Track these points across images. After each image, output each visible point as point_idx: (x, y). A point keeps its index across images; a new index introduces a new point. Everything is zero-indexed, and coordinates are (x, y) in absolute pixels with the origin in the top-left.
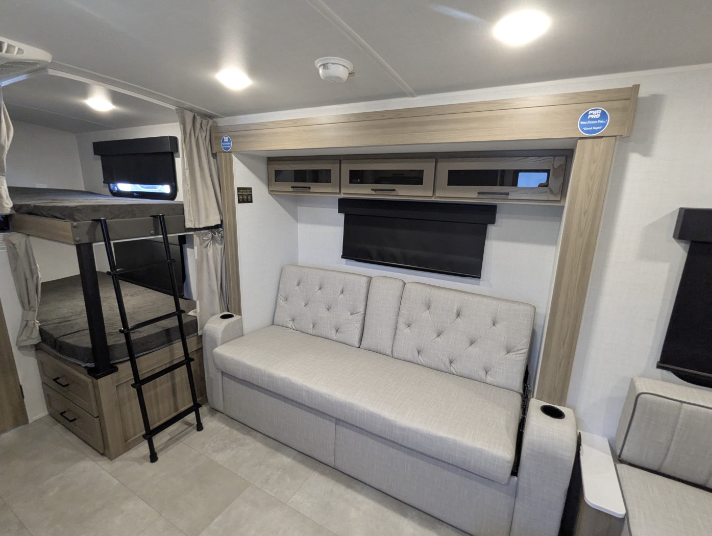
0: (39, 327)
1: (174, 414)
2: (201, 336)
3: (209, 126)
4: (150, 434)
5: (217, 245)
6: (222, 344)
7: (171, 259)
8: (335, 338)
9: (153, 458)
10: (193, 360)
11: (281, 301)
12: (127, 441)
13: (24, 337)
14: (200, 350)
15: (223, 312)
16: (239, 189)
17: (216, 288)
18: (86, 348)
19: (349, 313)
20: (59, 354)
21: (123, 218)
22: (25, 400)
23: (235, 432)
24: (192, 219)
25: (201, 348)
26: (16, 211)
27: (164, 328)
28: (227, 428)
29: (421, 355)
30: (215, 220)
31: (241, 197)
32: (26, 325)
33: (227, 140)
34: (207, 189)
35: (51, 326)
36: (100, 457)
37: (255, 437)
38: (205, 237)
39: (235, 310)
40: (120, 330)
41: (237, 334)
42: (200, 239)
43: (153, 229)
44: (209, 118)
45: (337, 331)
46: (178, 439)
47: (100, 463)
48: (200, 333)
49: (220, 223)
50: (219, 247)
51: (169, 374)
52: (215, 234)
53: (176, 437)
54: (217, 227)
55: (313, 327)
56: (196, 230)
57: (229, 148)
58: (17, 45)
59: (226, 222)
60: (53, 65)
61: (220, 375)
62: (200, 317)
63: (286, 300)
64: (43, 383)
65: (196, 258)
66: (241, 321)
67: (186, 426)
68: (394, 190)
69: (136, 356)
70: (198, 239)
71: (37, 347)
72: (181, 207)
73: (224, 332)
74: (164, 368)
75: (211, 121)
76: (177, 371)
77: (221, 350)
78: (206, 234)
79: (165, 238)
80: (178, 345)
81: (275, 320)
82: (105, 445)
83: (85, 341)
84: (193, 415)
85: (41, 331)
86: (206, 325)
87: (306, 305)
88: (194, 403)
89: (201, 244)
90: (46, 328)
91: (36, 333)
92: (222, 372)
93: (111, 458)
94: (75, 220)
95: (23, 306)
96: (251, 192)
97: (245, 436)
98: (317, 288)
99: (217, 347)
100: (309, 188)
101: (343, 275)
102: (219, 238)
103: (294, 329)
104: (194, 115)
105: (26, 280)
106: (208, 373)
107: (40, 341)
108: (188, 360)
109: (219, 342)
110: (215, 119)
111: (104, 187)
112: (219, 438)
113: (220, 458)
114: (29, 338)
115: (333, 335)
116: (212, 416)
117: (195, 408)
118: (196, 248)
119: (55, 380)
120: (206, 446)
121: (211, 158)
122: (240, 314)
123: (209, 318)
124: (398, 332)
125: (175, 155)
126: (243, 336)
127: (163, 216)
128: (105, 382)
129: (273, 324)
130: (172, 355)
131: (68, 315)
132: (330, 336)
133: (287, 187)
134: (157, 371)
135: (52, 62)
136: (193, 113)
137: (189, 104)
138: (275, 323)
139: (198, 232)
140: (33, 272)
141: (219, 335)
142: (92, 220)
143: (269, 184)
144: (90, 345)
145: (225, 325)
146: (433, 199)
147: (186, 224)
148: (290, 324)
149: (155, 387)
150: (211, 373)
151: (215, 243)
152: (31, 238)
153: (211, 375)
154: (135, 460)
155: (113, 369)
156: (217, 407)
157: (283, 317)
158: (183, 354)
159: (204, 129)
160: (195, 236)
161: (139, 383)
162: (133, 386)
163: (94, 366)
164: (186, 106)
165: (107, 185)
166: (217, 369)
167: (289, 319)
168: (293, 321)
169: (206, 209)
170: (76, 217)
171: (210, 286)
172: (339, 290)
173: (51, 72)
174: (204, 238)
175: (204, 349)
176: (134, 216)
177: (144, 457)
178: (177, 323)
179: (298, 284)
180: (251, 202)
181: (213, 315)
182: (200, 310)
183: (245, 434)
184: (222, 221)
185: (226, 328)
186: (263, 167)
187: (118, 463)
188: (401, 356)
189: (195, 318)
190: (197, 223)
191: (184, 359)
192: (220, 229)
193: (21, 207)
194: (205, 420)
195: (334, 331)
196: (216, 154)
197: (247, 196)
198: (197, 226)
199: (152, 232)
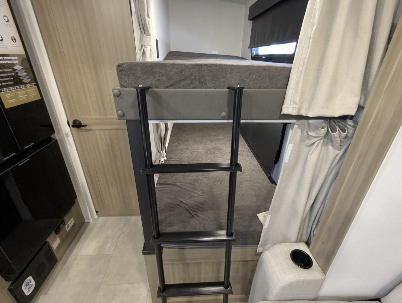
5: (330, 148)
15: (300, 241)
21: (184, 87)
24: (298, 99)
30: (345, 105)
38: (313, 131)
39: (318, 254)
42: (302, 133)
43: (227, 110)
49: (353, 113)
52: (334, 130)
54: (344, 118)
56: (299, 117)
65: (287, 160)
70: (299, 131)
78: (317, 128)
89: (302, 140)
102: (338, 139)
111: (249, 52)
118: (290, 146)
127: (243, 88)
139: (304, 121)
147: (284, 106)
151: (327, 143)
160: (296, 126)
165: (250, 49)
169: (334, 82)
174: (310, 133)
176: (202, 85)
182: (269, 225)
185: (290, 285)
190: (305, 106)
198: (303, 113)
199: (224, 114)
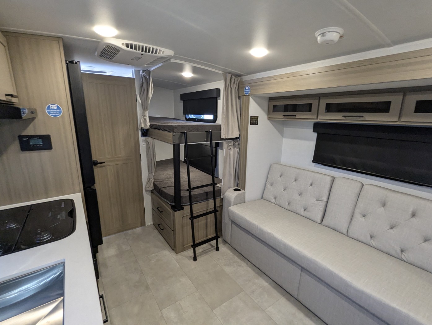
0: (154, 182)
1: (205, 239)
2: (223, 199)
3: (238, 81)
4: (195, 246)
5: (235, 148)
6: (234, 205)
7: (213, 155)
8: (303, 215)
9: (195, 259)
10: (218, 211)
11: (269, 185)
12: (184, 246)
13: (148, 186)
14: (221, 206)
15: (235, 187)
16: (251, 117)
17: (233, 173)
18: (172, 196)
19: (315, 200)
20: (160, 196)
21: (193, 132)
22: (145, 214)
23: (236, 258)
24: (225, 133)
25: (222, 205)
26: (151, 127)
27: (205, 191)
28: (232, 254)
29: (373, 240)
30: (236, 135)
31: (252, 122)
32: (149, 180)
33: (248, 89)
34: (234, 117)
35: (158, 182)
36: (171, 251)
37: (247, 264)
38: (230, 144)
39: (242, 187)
40: (187, 189)
41: (242, 201)
42: (227, 145)
43: (206, 138)
44: (239, 76)
45: (305, 210)
46: (207, 252)
47: (172, 253)
48: (222, 197)
49: (238, 136)
50: (237, 150)
51: (205, 216)
52: (235, 142)
53: (206, 251)
54: (237, 138)
55: (288, 205)
57: (248, 93)
58: (163, 49)
59: (242, 136)
60: (174, 57)
61: (230, 222)
62: (223, 188)
63: (272, 185)
64: (152, 209)
65: (224, 155)
66: (244, 194)
67: (211, 247)
68: (362, 117)
69: (193, 203)
70: (226, 144)
71: (152, 191)
72: (219, 127)
73: (235, 199)
74: (203, 213)
75: (239, 78)
76: (209, 216)
77: (233, 208)
78: (231, 142)
79: (211, 143)
80: (211, 201)
81: (263, 196)
82: (175, 246)
83: (171, 192)
84: (215, 241)
85: (154, 185)
86: (226, 193)
87: (284, 190)
88: (216, 235)
89: (227, 148)
90: (156, 183)
91: (152, 185)
92: (232, 221)
93: (177, 253)
94: (174, 132)
95: (149, 172)
96: (258, 118)
97: (241, 262)
98: (293, 180)
99: (230, 206)
100: (295, 116)
101: (313, 173)
102: (237, 145)
103: (275, 204)
104: (231, 76)
105: (151, 159)
106: (224, 220)
107: (153, 189)
108: (215, 211)
109: (232, 204)
110: (241, 77)
111: (183, 116)
112: (227, 258)
113: (227, 269)
114: (150, 187)
115: (302, 212)
116: (224, 244)
117: (216, 238)
118: (225, 150)
119: (157, 208)
120: (220, 261)
121: (238, 99)
122: (244, 189)
123: (227, 190)
124: (354, 219)
125: (218, 99)
126: (245, 202)
127: (211, 131)
128: (178, 214)
129: (262, 198)
130: (208, 207)
131: (164, 178)
132: (299, 212)
133: (280, 115)
134: (200, 213)
135: (174, 56)
136: (231, 75)
137: (230, 70)
138: (263, 198)
139: (227, 141)
140: (154, 156)
141: (232, 200)
142: (181, 132)
143: (268, 114)
144: (173, 194)
145: (236, 194)
146: (398, 123)
147: (221, 136)
148: (273, 200)
149: (198, 222)
150: (226, 220)
151: (234, 147)
152: (155, 140)
153: (226, 222)
154: (186, 257)
155: (182, 208)
156: (227, 241)
157: (269, 195)
158: (213, 207)
159: (236, 83)
161: (192, 218)
162: (190, 218)
163: (174, 205)
164: (227, 71)
165: (184, 115)
166: (230, 219)
167: (273, 197)
168: (275, 198)
169: (232, 128)
170: (175, 131)
171: (229, 171)
172: (309, 184)
173: (172, 61)
174: (229, 145)
175: (223, 206)
177: (191, 257)
178: (212, 190)
179: (280, 177)
180: (257, 124)
181: (230, 188)
182: (223, 184)
183: (241, 260)
184: (240, 135)
185: (236, 197)
186: (266, 103)
187: (179, 256)
188: (355, 237)
189: (220, 188)
190: (227, 136)
191: (213, 209)
192: (238, 140)
193: (153, 125)
194: (220, 246)
195: (303, 210)
196: (240, 97)
197: (255, 121)
198: (227, 138)
199: (205, 140)
